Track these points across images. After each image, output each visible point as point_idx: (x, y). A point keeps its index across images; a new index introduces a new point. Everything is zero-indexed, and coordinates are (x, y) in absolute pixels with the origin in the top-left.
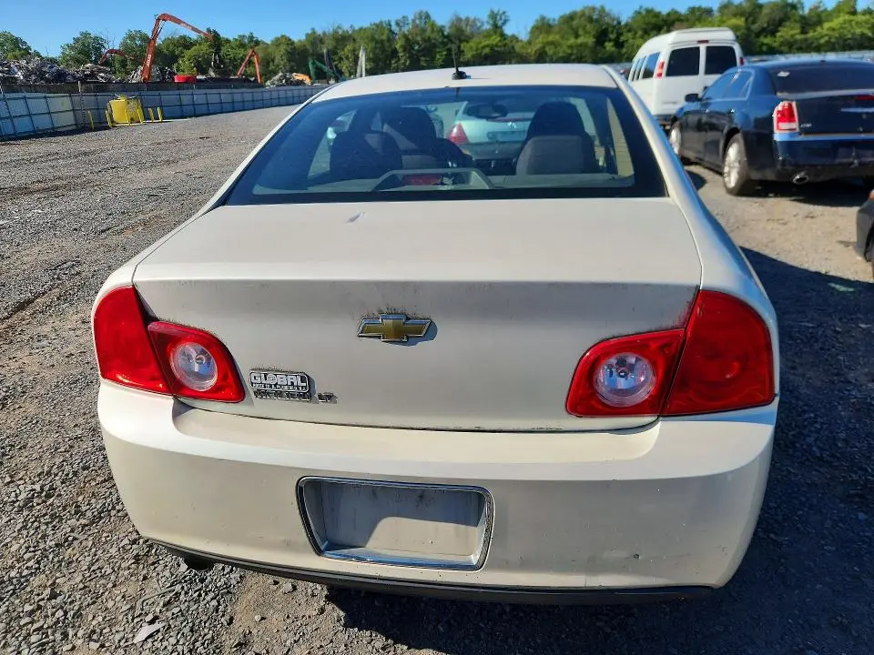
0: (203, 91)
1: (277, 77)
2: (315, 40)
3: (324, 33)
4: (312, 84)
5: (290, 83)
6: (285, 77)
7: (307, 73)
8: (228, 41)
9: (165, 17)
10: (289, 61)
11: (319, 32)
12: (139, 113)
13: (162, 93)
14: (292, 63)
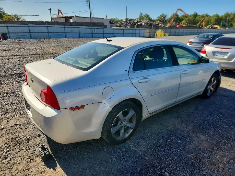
0: (183, 29)
1: (209, 26)
2: (227, 15)
3: (231, 13)
4: (220, 28)
5: (212, 28)
6: (211, 26)
7: (220, 25)
8: (199, 15)
9: (180, 9)
10: (216, 21)
11: (230, 13)
12: (163, 34)
13: (171, 29)
14: (216, 22)
